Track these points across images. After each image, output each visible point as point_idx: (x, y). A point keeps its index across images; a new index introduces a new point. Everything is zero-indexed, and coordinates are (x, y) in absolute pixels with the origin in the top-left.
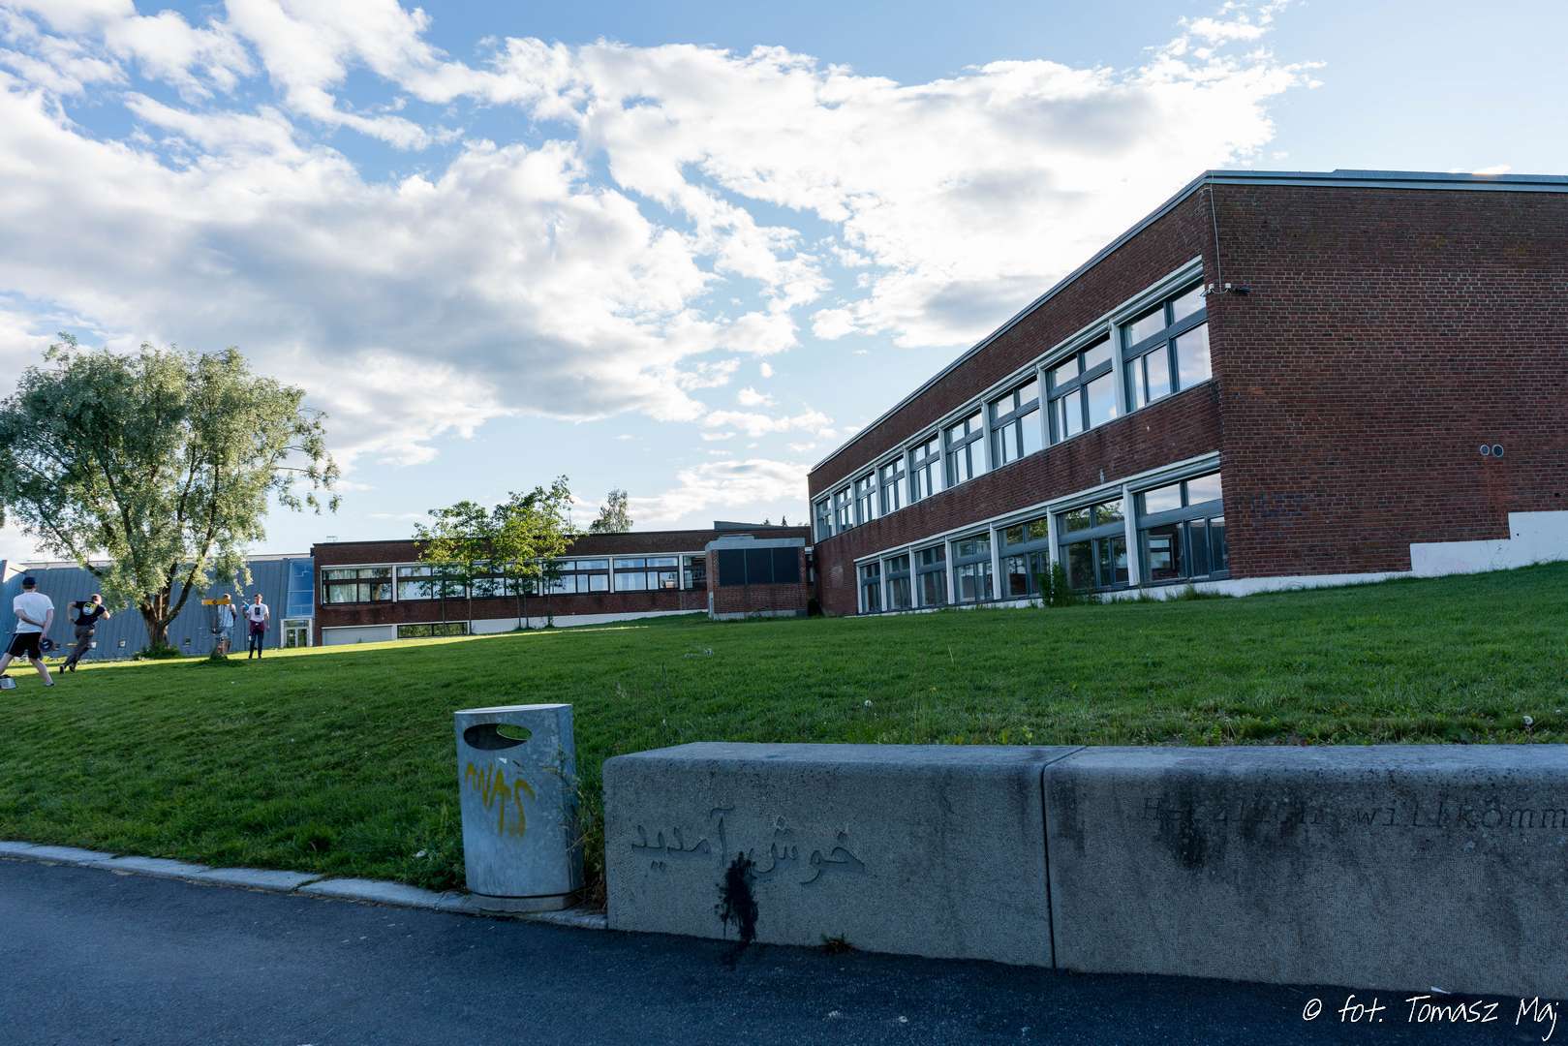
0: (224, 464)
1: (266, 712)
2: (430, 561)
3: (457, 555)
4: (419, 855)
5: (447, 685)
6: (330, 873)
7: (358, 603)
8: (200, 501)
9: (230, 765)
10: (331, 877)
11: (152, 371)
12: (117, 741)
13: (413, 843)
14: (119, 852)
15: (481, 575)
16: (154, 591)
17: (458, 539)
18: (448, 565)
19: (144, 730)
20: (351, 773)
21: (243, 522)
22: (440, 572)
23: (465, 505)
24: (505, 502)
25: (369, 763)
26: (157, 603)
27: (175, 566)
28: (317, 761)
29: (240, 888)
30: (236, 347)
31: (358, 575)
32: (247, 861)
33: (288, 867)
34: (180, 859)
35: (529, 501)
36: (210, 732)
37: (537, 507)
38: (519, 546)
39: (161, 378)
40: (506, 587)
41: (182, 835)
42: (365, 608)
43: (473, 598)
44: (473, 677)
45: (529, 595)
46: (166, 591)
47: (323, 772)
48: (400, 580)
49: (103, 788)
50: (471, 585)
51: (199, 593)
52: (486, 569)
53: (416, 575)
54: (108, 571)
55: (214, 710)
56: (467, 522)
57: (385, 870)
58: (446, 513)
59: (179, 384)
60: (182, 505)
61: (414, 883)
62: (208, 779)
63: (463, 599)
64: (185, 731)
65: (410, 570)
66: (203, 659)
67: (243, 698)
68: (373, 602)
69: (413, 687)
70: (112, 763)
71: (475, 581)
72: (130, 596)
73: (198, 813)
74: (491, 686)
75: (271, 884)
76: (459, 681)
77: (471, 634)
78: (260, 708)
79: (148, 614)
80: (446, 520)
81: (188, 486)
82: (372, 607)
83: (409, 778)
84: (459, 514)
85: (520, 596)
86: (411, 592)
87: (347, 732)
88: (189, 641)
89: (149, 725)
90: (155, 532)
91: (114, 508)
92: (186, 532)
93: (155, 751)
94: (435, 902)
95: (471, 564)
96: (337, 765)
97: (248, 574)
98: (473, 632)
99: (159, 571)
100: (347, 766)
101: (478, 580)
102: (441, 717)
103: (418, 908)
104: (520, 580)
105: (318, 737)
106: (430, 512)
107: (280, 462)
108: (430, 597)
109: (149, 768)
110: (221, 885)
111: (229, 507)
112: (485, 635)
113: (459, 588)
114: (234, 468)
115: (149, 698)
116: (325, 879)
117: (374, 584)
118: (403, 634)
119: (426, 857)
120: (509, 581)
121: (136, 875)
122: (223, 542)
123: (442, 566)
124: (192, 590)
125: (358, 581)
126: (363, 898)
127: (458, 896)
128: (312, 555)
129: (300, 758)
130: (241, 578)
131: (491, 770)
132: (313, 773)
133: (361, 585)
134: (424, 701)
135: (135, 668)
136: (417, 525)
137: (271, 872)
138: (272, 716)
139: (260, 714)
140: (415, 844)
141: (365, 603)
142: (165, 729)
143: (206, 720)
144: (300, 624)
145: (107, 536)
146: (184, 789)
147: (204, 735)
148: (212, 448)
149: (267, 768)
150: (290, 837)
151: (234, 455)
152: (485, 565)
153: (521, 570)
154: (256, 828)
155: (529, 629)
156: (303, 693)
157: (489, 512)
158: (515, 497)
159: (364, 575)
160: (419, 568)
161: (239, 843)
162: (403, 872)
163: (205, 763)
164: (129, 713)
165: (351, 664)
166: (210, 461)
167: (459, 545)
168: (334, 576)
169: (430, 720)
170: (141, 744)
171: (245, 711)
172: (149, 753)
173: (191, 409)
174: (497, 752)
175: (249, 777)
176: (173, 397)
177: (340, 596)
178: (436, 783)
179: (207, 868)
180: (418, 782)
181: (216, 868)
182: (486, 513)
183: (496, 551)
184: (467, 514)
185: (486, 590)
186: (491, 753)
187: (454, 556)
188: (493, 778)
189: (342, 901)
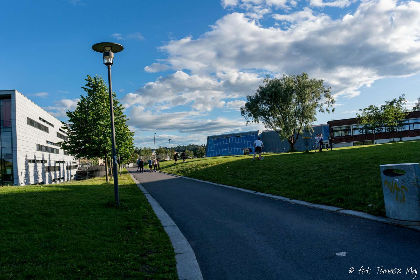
0: (304, 102)
1: (322, 165)
2: (361, 123)
3: (370, 121)
4: (370, 205)
5: (372, 158)
6: (345, 208)
7: (341, 136)
8: (300, 112)
9: (315, 178)
10: (345, 209)
11: (286, 81)
12: (288, 172)
13: (368, 202)
14: (291, 199)
15: (377, 126)
16: (291, 135)
17: (370, 117)
18: (367, 124)
19: (293, 169)
20: (347, 182)
21: (310, 117)
22: (364, 126)
23: (371, 106)
24: (384, 104)
25: (352, 179)
26: (291, 138)
27: (295, 129)
28: (337, 178)
29: (321, 210)
30: (305, 72)
31: (341, 129)
32: (322, 203)
33: (333, 205)
34: (305, 201)
35: (392, 103)
36: (309, 170)
37: (395, 105)
38: (389, 117)
39: (288, 83)
40: (385, 130)
41: (305, 195)
42: (343, 137)
43: (375, 133)
44: (380, 156)
45: (393, 132)
46: (293, 135)
47: (339, 181)
48: (353, 129)
49: (286, 183)
50: (375, 130)
51: (301, 136)
52: (379, 125)
53: (357, 128)
54: (281, 131)
55: (309, 164)
56: (372, 111)
57: (360, 209)
58: (365, 110)
59: (292, 84)
60: (295, 114)
61: (369, 213)
62: (310, 182)
63: (372, 134)
64: (303, 170)
65: (355, 126)
66: (304, 152)
67: (316, 162)
68: (346, 136)
69: (362, 159)
70: (287, 177)
71: (375, 128)
72: (286, 137)
73: (308, 190)
74: (386, 158)
75: (329, 209)
76: (376, 157)
77: (376, 144)
78: (320, 164)
79: (290, 141)
80: (365, 112)
81: (296, 109)
82: (346, 137)
83: (364, 184)
84: (370, 109)
85: (391, 132)
86: (356, 133)
87: (345, 171)
88: (299, 148)
89: (294, 168)
90: (290, 121)
91: (280, 116)
92: (297, 120)
93: (296, 174)
94: (377, 219)
95: (374, 123)
96: (343, 179)
97: (313, 130)
98: (376, 143)
99: (291, 130)
100: (346, 180)
101: (376, 128)
102: (372, 167)
103: (371, 220)
104: (390, 127)
105: (337, 172)
106: (360, 110)
107: (319, 101)
108: (362, 134)
109: (296, 178)
110: (316, 208)
111: (307, 113)
112: (380, 144)
113: (371, 131)
114: (307, 104)
115: (293, 162)
116: (343, 209)
117: (345, 131)
118: (354, 145)
119: (372, 206)
120: (386, 128)
121: (296, 204)
122: (306, 123)
123: (365, 125)
124: (299, 135)
125: (341, 130)
126: (355, 216)
127: (383, 218)
128: (328, 124)
129: (333, 177)
130: (311, 131)
131: (392, 182)
132: (337, 181)
133: (342, 131)
134: (366, 163)
135: (288, 154)
136: (357, 114)
137: (329, 206)
138: (324, 166)
139: (321, 166)
140: (369, 202)
141: (344, 136)
142: (298, 169)
143: (308, 167)
144: (326, 143)
145: (279, 123)
146: (304, 184)
147: (307, 171)
148: (302, 99)
149: (324, 179)
150: (333, 198)
151: (307, 100)
152: (379, 123)
153: (390, 124)
154: (323, 195)
155: (394, 142)
156: (331, 160)
157: (379, 108)
158: (387, 102)
159: (343, 129)
160: (358, 126)
161: (320, 198)
162: (366, 210)
163: (309, 178)
164: (289, 165)
165: (343, 153)
166: (301, 102)
167: (370, 119)
168: (334, 129)
169: (369, 168)
170: (293, 173)
171: (317, 165)
172: (295, 175)
173: (296, 90)
174: (394, 177)
175: (320, 182)
176: (291, 87)
177: (336, 135)
178: (372, 186)
179: (312, 204)
180: (367, 185)
181: (315, 204)
182: (378, 108)
183: (382, 119)
184: (372, 109)
185: (379, 131)
186: (392, 177)
187: (369, 122)
188: (394, 185)
189: (349, 216)
